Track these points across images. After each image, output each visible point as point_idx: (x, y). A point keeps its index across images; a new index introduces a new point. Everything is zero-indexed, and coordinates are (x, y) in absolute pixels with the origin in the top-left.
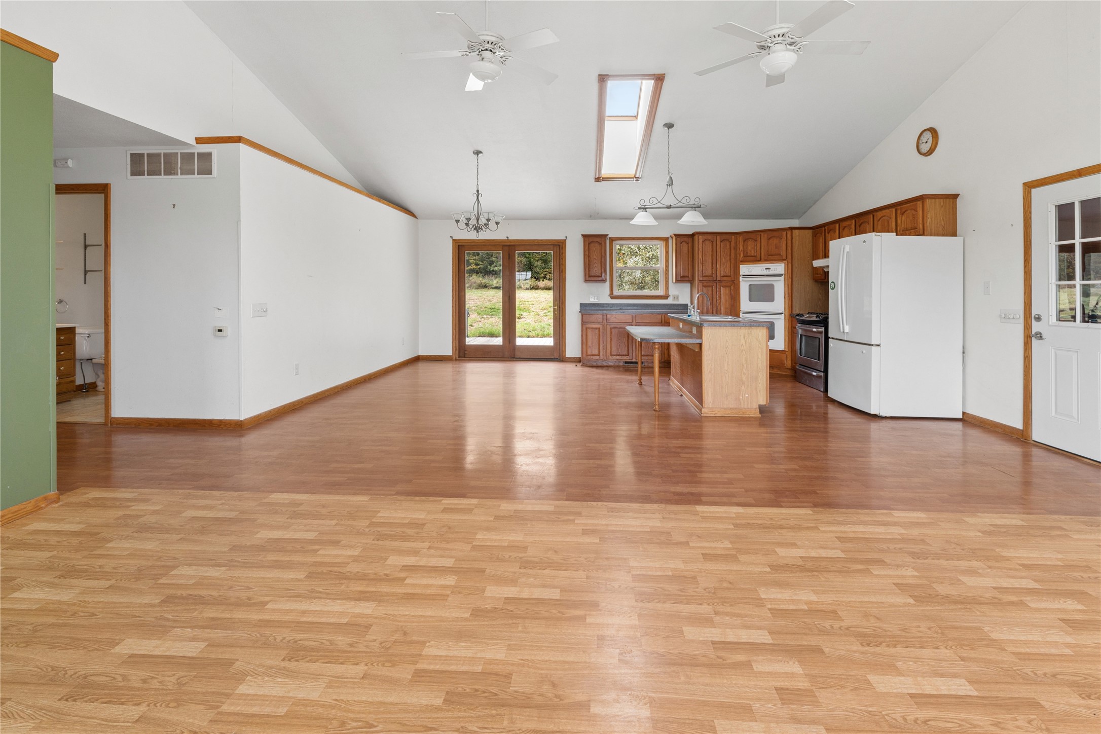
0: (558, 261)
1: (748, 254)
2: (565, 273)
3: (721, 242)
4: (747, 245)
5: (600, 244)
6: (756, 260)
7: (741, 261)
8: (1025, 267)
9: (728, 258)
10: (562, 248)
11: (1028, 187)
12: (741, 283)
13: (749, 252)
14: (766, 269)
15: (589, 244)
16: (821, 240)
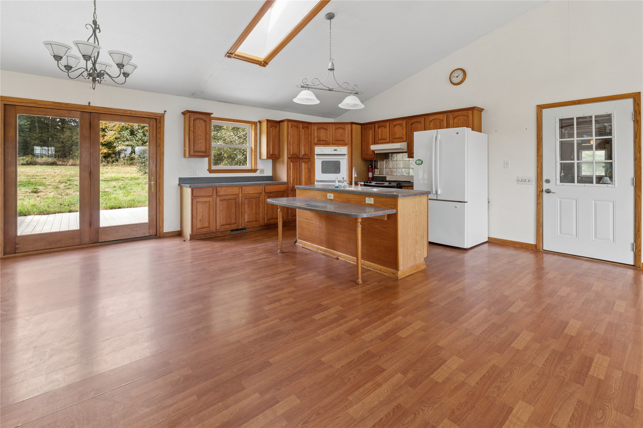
0: (155, 135)
1: (321, 139)
2: (164, 147)
3: (303, 129)
4: (320, 132)
5: (205, 121)
6: (326, 143)
7: (315, 144)
8: (538, 152)
9: (307, 141)
10: (160, 122)
11: (541, 108)
12: (316, 160)
13: (321, 138)
14: (334, 150)
15: (194, 120)
16: (371, 132)
